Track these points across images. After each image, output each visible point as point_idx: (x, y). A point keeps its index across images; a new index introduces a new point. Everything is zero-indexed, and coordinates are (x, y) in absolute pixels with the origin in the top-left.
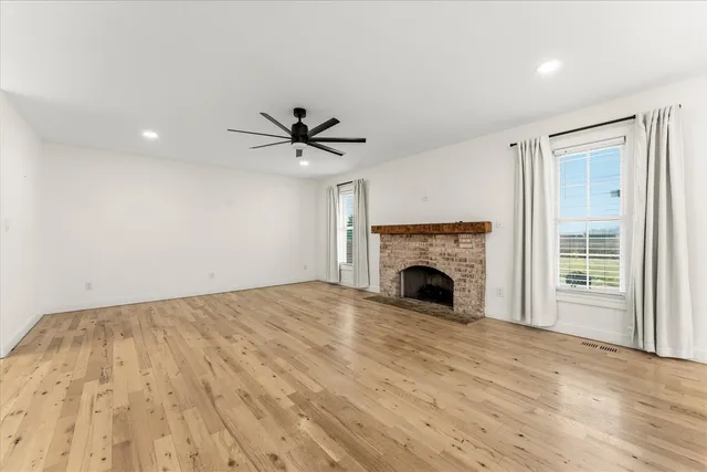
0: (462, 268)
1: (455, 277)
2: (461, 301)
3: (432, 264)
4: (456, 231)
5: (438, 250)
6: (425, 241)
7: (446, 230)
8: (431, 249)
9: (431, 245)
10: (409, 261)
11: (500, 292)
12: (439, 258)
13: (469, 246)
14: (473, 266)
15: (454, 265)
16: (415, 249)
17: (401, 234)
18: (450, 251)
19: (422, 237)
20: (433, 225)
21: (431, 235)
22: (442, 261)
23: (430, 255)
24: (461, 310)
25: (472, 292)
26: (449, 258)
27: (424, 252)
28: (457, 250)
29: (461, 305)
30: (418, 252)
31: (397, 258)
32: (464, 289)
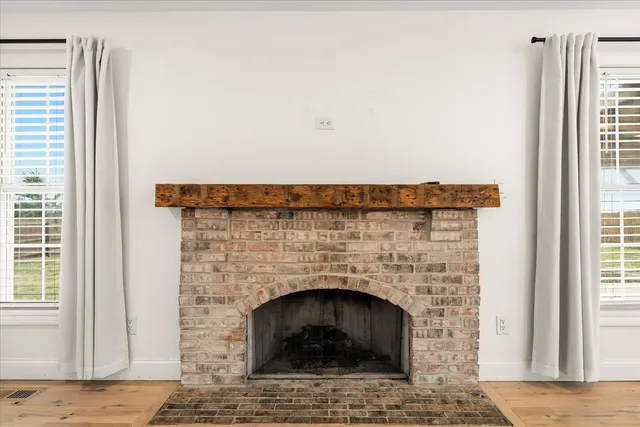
0: (436, 286)
1: (416, 306)
2: (432, 360)
3: (354, 282)
4: (434, 202)
5: (372, 247)
6: (337, 226)
7: (408, 202)
8: (353, 246)
9: (354, 236)
10: (285, 279)
11: (501, 325)
12: (373, 266)
13: (453, 236)
14: (458, 280)
15: (413, 281)
16: (305, 248)
17: (258, 210)
18: (403, 249)
19: (326, 217)
20: (373, 188)
21: (353, 211)
22: (382, 272)
23: (350, 261)
24: (432, 379)
25: (458, 335)
26: (400, 265)
27: (331, 255)
28: (421, 246)
29: (432, 368)
30: (315, 255)
31: (243, 274)
32: (439, 332)
